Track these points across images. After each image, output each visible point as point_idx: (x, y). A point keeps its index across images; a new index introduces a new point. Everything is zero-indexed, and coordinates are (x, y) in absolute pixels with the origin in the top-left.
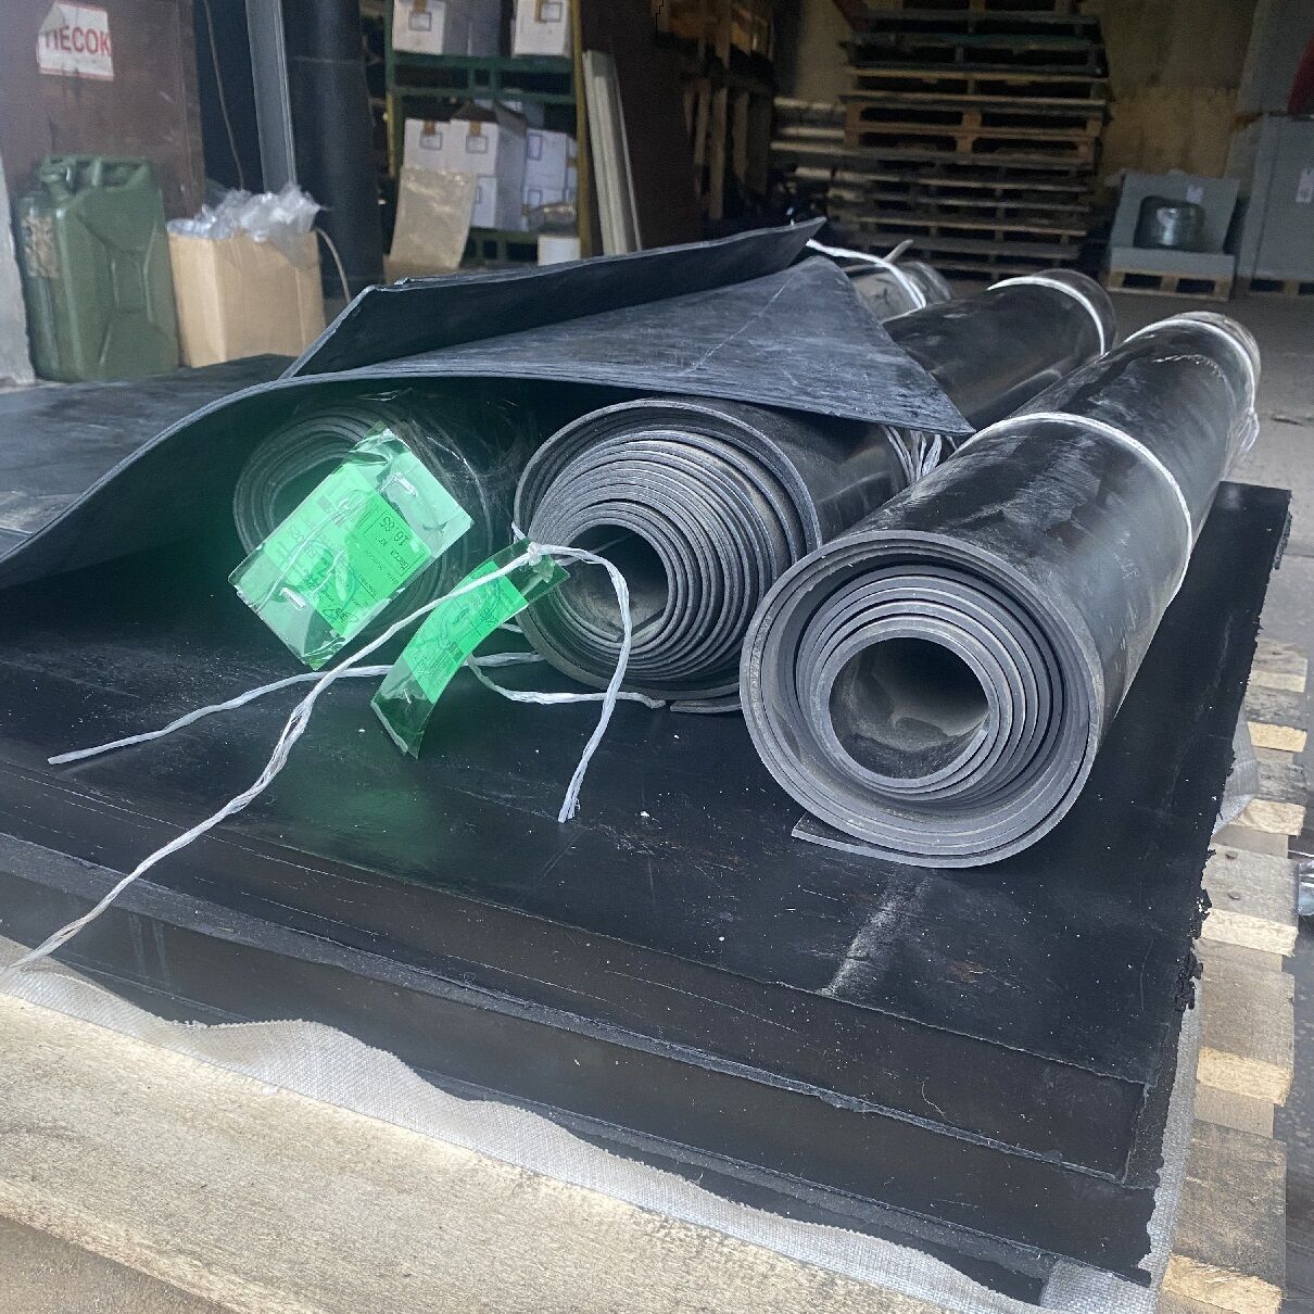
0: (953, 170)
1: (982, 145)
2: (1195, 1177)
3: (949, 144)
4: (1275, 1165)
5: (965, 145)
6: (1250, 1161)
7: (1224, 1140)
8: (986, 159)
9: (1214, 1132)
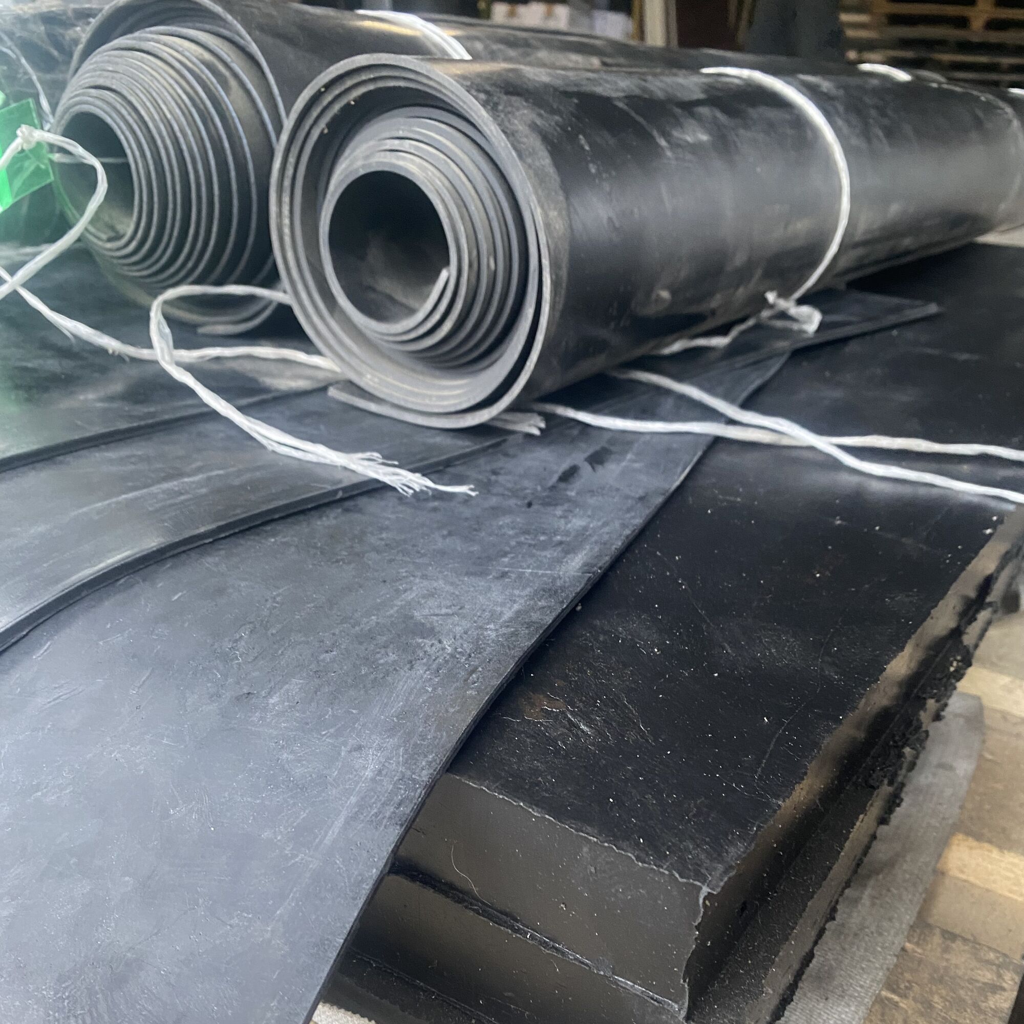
0: (965, 47)
1: (993, 25)
2: (894, 991)
3: (962, 23)
4: (1004, 989)
5: (978, 23)
6: (971, 981)
7: (946, 950)
8: (994, 37)
9: (937, 939)
